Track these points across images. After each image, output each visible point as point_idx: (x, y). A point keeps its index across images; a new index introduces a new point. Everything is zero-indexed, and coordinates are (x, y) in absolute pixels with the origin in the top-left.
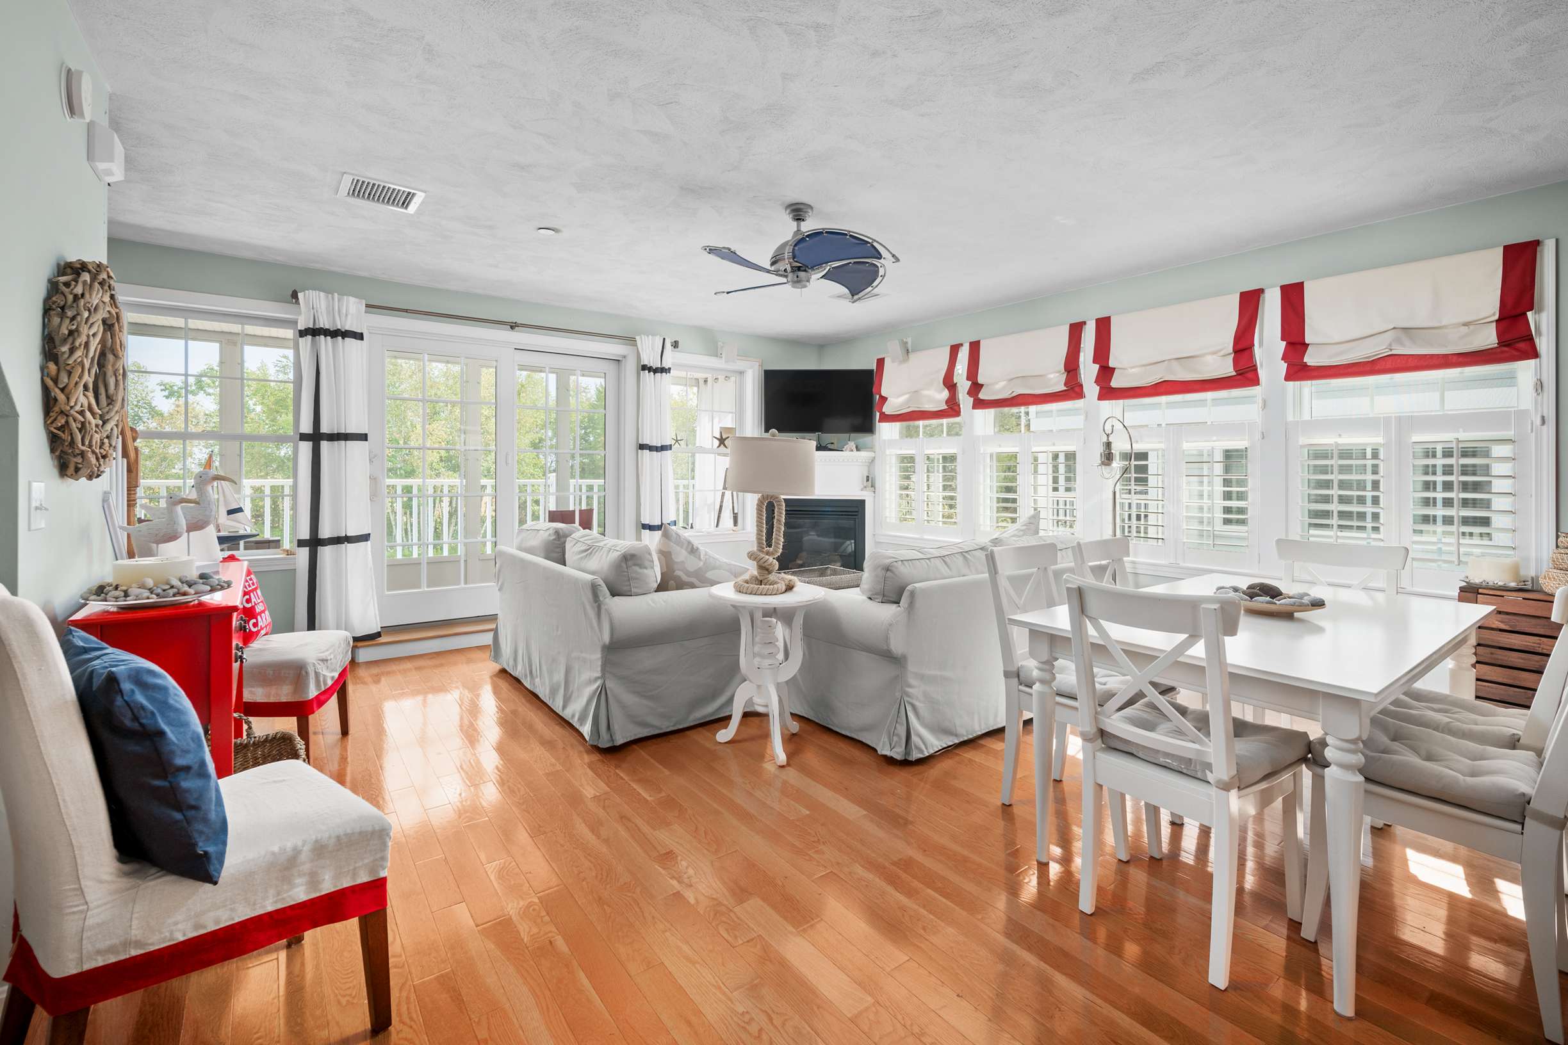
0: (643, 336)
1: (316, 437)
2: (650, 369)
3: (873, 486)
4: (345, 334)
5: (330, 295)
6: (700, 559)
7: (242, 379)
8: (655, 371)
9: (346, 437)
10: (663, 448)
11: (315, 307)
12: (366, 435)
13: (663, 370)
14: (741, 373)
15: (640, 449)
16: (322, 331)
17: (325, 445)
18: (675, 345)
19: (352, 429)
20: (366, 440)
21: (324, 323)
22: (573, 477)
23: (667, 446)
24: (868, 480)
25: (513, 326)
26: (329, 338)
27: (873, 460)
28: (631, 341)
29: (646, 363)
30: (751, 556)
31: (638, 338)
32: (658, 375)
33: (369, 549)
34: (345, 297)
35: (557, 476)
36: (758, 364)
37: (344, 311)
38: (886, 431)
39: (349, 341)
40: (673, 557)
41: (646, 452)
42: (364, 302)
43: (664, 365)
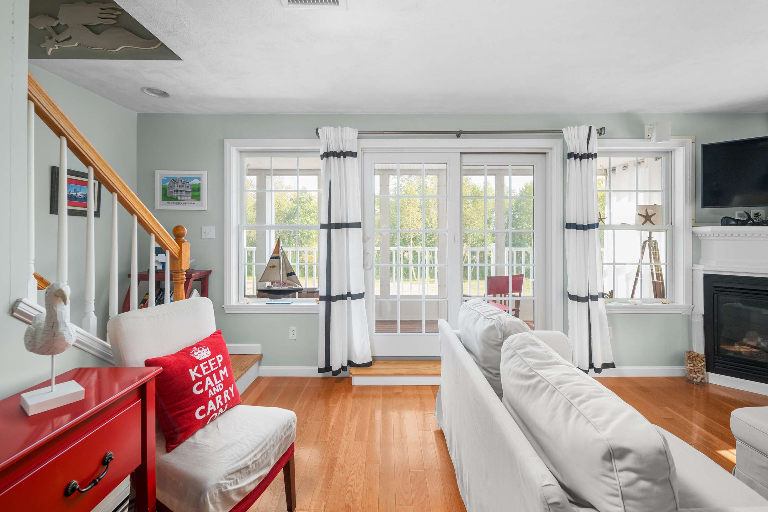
0: (569, 128)
1: (329, 226)
2: (576, 156)
4: (345, 154)
5: (336, 128)
7: (298, 191)
8: (581, 157)
9: (347, 225)
10: (590, 227)
11: (328, 137)
12: (360, 223)
13: (589, 156)
14: (669, 153)
15: (566, 228)
16: (332, 153)
17: (333, 231)
18: (601, 132)
19: (351, 220)
20: (360, 227)
21: (333, 148)
22: (507, 245)
23: (594, 225)
25: (459, 134)
26: (336, 158)
28: (557, 133)
29: (572, 151)
31: (564, 130)
32: (584, 161)
33: (364, 303)
34: (345, 128)
35: (496, 245)
36: (690, 141)
37: (345, 138)
39: (348, 158)
41: (573, 231)
42: (357, 130)
43: (590, 151)
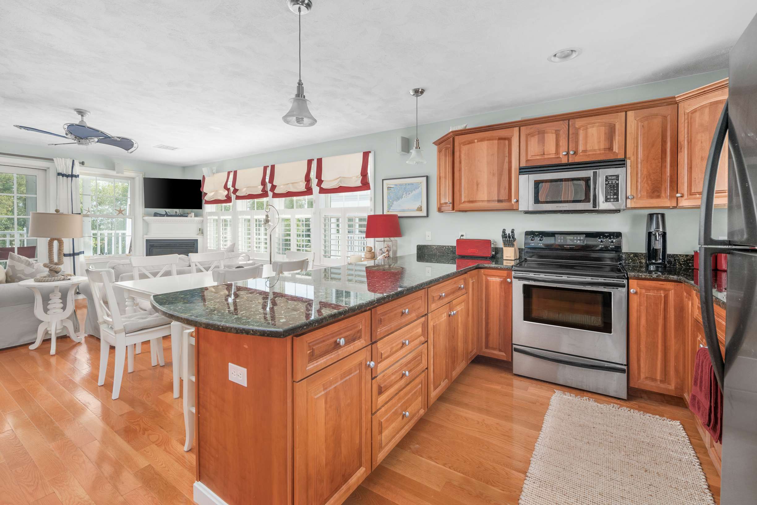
0: (58, 158)
2: (63, 175)
3: (202, 233)
6: (33, 268)
8: (68, 176)
13: (72, 176)
14: (133, 178)
18: (82, 163)
24: (200, 230)
27: (203, 221)
28: (51, 160)
29: (60, 172)
30: (45, 266)
31: (54, 159)
32: (70, 178)
36: (142, 174)
38: (208, 208)
40: (16, 268)
43: (74, 174)
